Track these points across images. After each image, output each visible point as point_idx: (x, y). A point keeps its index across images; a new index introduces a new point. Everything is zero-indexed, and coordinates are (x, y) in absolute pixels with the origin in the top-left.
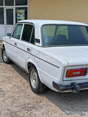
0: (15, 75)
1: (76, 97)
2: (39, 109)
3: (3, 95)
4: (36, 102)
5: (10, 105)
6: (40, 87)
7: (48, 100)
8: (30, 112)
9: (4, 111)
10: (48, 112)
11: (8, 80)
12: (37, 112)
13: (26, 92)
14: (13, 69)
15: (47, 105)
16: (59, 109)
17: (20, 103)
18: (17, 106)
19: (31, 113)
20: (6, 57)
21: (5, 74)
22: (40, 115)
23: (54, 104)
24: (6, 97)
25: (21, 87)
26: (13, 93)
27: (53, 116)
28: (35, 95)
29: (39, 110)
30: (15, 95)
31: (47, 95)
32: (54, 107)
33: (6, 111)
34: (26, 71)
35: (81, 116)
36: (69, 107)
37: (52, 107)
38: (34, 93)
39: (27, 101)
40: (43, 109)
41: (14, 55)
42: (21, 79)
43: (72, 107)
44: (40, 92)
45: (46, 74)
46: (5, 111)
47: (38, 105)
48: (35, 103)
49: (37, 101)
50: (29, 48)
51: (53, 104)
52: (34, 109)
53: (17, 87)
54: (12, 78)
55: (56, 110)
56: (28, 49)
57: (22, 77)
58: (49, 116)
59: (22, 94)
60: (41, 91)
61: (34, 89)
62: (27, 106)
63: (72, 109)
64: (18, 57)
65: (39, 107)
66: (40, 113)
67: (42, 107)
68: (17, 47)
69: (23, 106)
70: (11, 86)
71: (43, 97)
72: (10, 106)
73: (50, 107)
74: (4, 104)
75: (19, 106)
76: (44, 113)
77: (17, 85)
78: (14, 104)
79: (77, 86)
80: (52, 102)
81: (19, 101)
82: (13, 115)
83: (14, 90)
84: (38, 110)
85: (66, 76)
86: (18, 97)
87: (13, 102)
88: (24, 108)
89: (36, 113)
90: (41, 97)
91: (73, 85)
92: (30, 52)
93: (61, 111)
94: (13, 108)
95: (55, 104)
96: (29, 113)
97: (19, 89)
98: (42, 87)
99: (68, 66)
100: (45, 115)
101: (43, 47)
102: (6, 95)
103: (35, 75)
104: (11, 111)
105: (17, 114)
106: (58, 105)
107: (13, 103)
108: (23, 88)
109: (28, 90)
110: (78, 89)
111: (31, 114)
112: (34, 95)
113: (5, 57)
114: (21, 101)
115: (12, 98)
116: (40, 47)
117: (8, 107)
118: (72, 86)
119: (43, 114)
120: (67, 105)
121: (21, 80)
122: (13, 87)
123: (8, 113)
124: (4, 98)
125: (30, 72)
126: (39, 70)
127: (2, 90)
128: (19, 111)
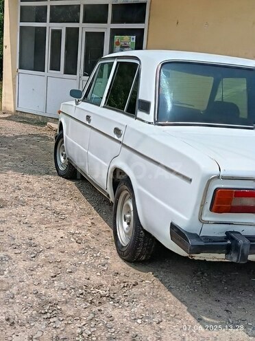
0: (81, 209)
1: (247, 285)
2: (126, 303)
3: (33, 255)
4: (122, 285)
5: (44, 282)
6: (139, 242)
7: (157, 283)
8: (99, 308)
9: (23, 296)
10: (151, 316)
11: (57, 219)
12: (117, 311)
13: (98, 254)
14: (78, 193)
15: (153, 296)
16: (185, 310)
17: (75, 282)
18: (64, 288)
19: (99, 310)
20: (65, 159)
21: (54, 203)
22: (125, 320)
23: (174, 295)
24: (40, 260)
25: (87, 241)
26: (63, 254)
27: (161, 327)
28: (125, 265)
29: (124, 306)
30: (66, 258)
31: (159, 269)
32: (170, 303)
33: (30, 298)
34: (108, 195)
35: (251, 338)
36: (218, 309)
37: (165, 304)
38: (121, 260)
39: (96, 279)
40: (137, 305)
41: (82, 150)
42: (93, 221)
43: (227, 311)
44: (139, 257)
45: (155, 202)
46: (26, 297)
47: (125, 292)
48: (117, 286)
49: (124, 282)
50: (120, 128)
51: (170, 296)
52: (112, 302)
53: (77, 239)
54: (70, 214)
55: (177, 313)
56: (117, 131)
57: (99, 216)
58: (149, 326)
59: (86, 259)
60: (142, 254)
61: (123, 247)
62: (93, 292)
63: (225, 315)
64: (91, 154)
65: (128, 298)
66: (126, 314)
67: (135, 300)
68: (90, 126)
69: (80, 290)
70: (61, 233)
71: (147, 274)
72: (45, 285)
73: (161, 303)
74: (30, 277)
75: (68, 289)
76: (137, 316)
77: (79, 233)
78: (55, 282)
79: (241, 242)
80: (170, 289)
81: (72, 276)
82: (46, 311)
83: (67, 247)
84: (120, 307)
85: (211, 209)
86: (74, 266)
87: (55, 276)
88: (82, 296)
89: (115, 313)
90: (140, 272)
91: (232, 239)
92: (120, 139)
93: (192, 319)
94: (51, 292)
95: (176, 296)
96: (95, 309)
97: (83, 246)
98: (144, 242)
99: (218, 177)
100: (139, 321)
101: (155, 124)
102: (42, 256)
103: (128, 206)
104: (43, 297)
105: (59, 308)
106: (185, 298)
107: (54, 279)
108: (93, 244)
109: (107, 250)
110: (243, 251)
111: (99, 312)
112: (119, 264)
113: (62, 159)
114: (80, 276)
115: (57, 267)
116: (149, 123)
117: (37, 288)
118: (229, 242)
119: (135, 319)
120: (215, 303)
121: (92, 223)
122: (66, 237)
123: (33, 301)
124: (32, 262)
125: (118, 197)
126: (139, 191)
127: (32, 241)
128: (66, 302)
